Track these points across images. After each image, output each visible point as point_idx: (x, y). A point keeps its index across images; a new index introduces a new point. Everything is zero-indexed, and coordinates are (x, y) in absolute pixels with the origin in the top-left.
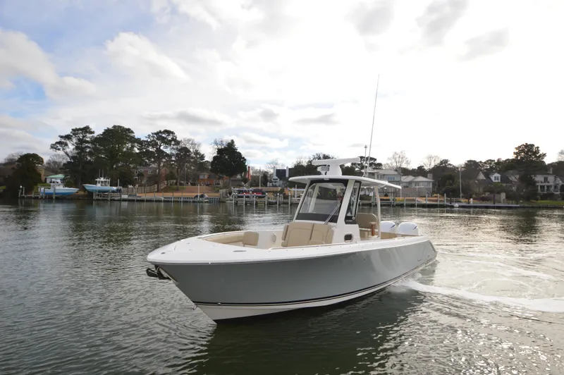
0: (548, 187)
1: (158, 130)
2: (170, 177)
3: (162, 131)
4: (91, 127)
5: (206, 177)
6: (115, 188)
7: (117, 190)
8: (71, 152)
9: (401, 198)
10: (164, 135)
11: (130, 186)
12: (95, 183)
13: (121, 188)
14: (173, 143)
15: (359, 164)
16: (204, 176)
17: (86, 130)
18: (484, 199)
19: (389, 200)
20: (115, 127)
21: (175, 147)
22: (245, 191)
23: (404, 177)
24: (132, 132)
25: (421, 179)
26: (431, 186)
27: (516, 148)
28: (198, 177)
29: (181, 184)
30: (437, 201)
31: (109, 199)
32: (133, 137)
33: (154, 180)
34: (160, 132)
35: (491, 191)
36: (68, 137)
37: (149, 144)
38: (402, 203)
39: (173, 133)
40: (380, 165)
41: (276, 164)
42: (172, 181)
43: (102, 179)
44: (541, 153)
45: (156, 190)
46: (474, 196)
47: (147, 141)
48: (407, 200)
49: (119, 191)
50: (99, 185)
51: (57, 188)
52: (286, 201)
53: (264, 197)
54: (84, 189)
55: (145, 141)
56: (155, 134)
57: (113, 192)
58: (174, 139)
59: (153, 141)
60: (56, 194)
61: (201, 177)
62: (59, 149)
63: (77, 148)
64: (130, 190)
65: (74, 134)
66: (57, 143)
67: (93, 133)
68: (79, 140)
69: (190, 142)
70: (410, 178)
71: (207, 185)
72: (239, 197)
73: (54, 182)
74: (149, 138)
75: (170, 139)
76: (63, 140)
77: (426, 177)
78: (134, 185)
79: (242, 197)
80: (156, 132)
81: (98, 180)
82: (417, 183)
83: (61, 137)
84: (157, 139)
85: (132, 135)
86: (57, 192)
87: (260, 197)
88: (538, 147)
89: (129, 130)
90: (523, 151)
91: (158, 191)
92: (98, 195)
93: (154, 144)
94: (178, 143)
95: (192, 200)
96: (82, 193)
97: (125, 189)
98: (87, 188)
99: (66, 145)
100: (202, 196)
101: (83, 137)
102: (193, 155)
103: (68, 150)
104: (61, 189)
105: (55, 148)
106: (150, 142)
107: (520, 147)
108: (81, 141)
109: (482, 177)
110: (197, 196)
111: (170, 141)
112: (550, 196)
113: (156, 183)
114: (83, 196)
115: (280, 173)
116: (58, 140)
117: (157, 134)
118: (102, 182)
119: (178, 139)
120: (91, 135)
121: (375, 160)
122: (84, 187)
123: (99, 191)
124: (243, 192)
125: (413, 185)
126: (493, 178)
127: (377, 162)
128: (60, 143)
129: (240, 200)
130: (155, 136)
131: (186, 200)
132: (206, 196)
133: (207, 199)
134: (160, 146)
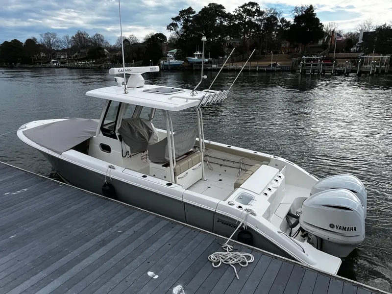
1: (244, 4)
3: (247, 3)
4: (192, 8)
5: (288, 45)
6: (207, 60)
7: (209, 61)
8: (180, 31)
10: (248, 8)
11: (221, 58)
12: (193, 56)
13: (211, 59)
14: (257, 14)
16: (285, 44)
17: (190, 11)
20: (210, 5)
21: (258, 18)
22: (314, 60)
24: (223, 8)
29: (263, 53)
32: (224, 13)
34: (246, 5)
36: (177, 19)
37: (236, 17)
39: (256, 4)
43: (198, 53)
49: (210, 62)
50: (196, 58)
51: (171, 61)
52: (355, 69)
54: (186, 61)
55: (233, 15)
56: (242, 7)
57: (206, 63)
58: (258, 11)
59: (239, 14)
60: (170, 65)
61: (283, 46)
62: (172, 30)
63: (184, 27)
65: (181, 16)
66: (171, 24)
67: (194, 12)
68: (185, 20)
71: (288, 53)
72: (307, 65)
73: (169, 57)
74: (236, 12)
75: (254, 10)
76: (174, 22)
80: (242, 5)
81: (195, 53)
83: (173, 19)
84: (243, 12)
85: (223, 10)
86: (171, 64)
87: (327, 65)
89: (221, 6)
92: (197, 66)
93: (240, 17)
94: (261, 13)
95: (265, 69)
96: (186, 64)
97: (216, 60)
98: (189, 60)
99: (176, 25)
100: (274, 65)
101: (188, 17)
102: (279, 24)
103: (178, 30)
104: (173, 61)
105: (170, 29)
106: (238, 15)
108: (187, 21)
110: (270, 65)
111: (255, 12)
113: (242, 53)
114: (187, 66)
116: (172, 21)
118: (198, 55)
119: (261, 10)
120: (193, 15)
123: (197, 63)
124: (311, 60)
128: (172, 24)
129: (308, 67)
130: (241, 9)
131: (260, 68)
132: (279, 65)
133: (279, 67)
134: (245, 19)
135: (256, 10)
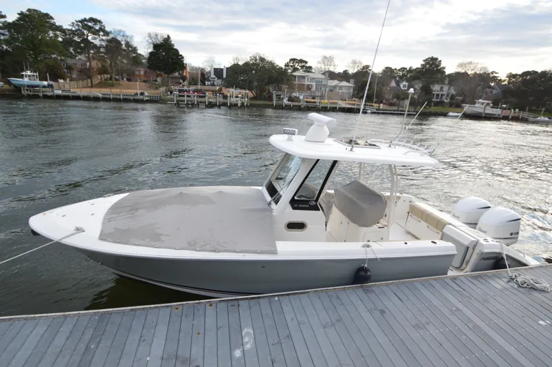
0: (442, 95)
1: (83, 18)
2: (103, 71)
3: (87, 18)
5: (142, 73)
6: (45, 83)
7: (48, 85)
9: (326, 101)
10: (90, 24)
11: (61, 81)
12: (22, 77)
13: (51, 83)
14: (101, 33)
15: (292, 66)
16: (140, 71)
18: (391, 104)
19: (315, 102)
20: (29, 10)
21: (104, 38)
22: (186, 91)
23: (330, 81)
24: (52, 18)
25: (344, 83)
26: (352, 91)
27: (424, 61)
28: (134, 73)
29: (116, 80)
30: (354, 105)
31: (41, 95)
32: (54, 24)
33: (86, 74)
34: (85, 20)
35: (398, 98)
37: (73, 32)
38: (326, 105)
39: (100, 22)
40: (310, 67)
41: (213, 62)
42: (105, 76)
43: (29, 73)
44: (442, 66)
45: (90, 85)
46: (384, 101)
47: (72, 30)
48: (330, 103)
49: (50, 86)
50: (26, 80)
52: (225, 101)
53: (204, 97)
54: (9, 83)
55: (69, 30)
56: (79, 21)
57: (44, 87)
58: (103, 29)
59: (78, 30)
61: (137, 73)
64: (61, 84)
67: (5, 17)
69: (122, 34)
70: (335, 82)
71: (144, 81)
72: (180, 96)
74: (73, 26)
75: (97, 28)
77: (349, 82)
78: (64, 79)
79: (184, 96)
80: (80, 19)
81: (24, 73)
82: (341, 87)
84: (83, 28)
85: (52, 21)
87: (201, 97)
88: (440, 61)
89: (47, 15)
90: (428, 63)
91: (92, 87)
92: (27, 90)
93: (80, 34)
94: (107, 33)
95: (132, 98)
96: (8, 87)
97: (57, 84)
98: (13, 82)
100: (142, 94)
102: (124, 48)
106: (76, 31)
107: (426, 60)
109: (393, 84)
110: (137, 94)
111: (98, 31)
112: (441, 103)
113: (90, 77)
114: (8, 90)
115: (218, 72)
117: (82, 21)
118: (29, 76)
120: (3, 20)
121: (306, 62)
122: (9, 81)
123: (28, 86)
124: (183, 91)
125: (338, 88)
126: (402, 86)
127: (308, 65)
129: (181, 98)
130: (80, 24)
131: (125, 97)
132: (146, 94)
133: (148, 96)
134: (87, 36)
135: (100, 28)
